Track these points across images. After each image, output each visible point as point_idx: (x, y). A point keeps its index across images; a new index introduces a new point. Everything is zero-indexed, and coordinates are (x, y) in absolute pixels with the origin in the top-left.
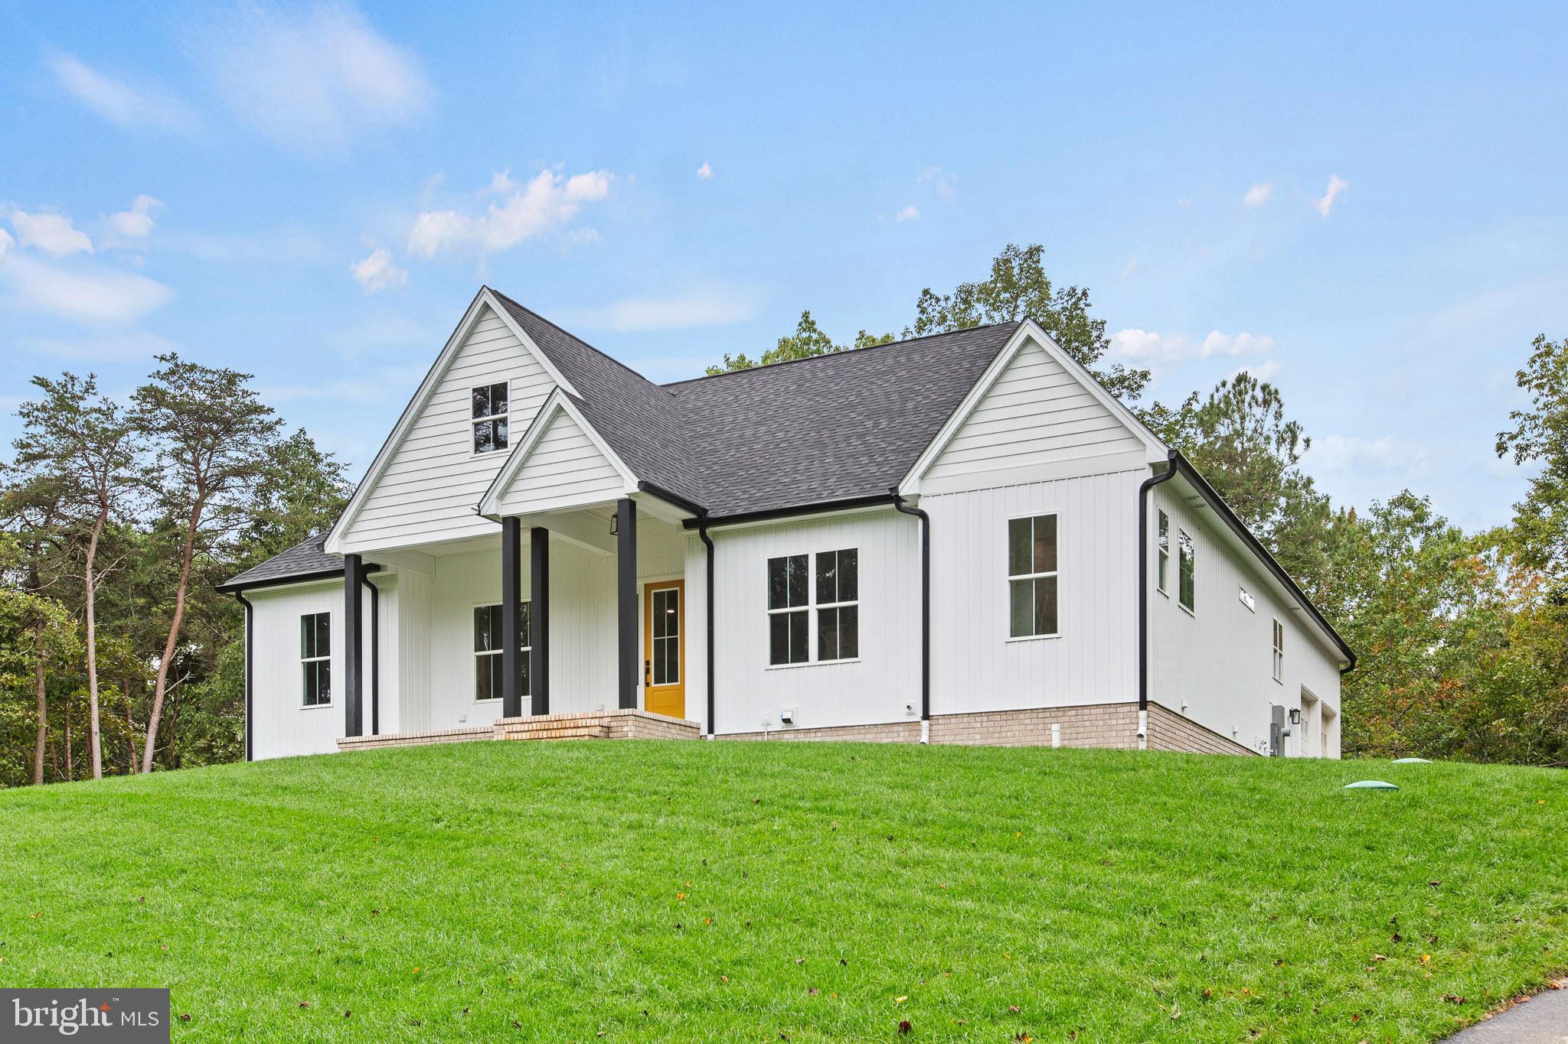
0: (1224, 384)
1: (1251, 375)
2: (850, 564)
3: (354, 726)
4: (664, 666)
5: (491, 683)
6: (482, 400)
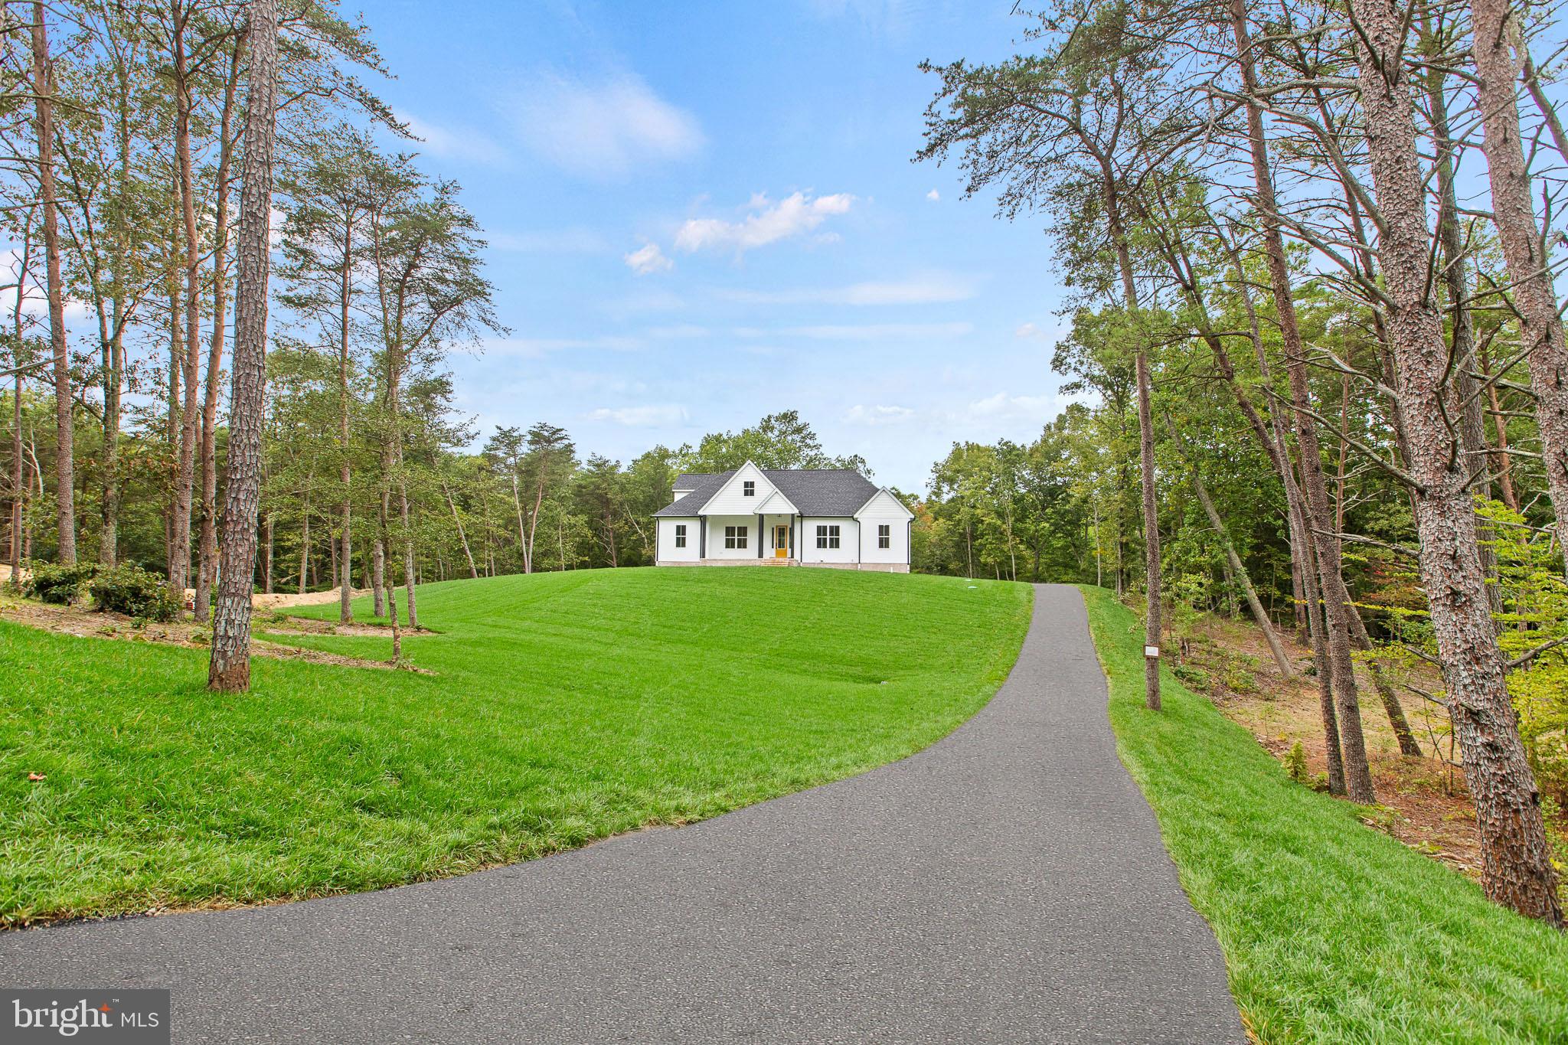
2: (837, 528)
3: (703, 555)
4: (781, 544)
5: (730, 544)
6: (746, 484)
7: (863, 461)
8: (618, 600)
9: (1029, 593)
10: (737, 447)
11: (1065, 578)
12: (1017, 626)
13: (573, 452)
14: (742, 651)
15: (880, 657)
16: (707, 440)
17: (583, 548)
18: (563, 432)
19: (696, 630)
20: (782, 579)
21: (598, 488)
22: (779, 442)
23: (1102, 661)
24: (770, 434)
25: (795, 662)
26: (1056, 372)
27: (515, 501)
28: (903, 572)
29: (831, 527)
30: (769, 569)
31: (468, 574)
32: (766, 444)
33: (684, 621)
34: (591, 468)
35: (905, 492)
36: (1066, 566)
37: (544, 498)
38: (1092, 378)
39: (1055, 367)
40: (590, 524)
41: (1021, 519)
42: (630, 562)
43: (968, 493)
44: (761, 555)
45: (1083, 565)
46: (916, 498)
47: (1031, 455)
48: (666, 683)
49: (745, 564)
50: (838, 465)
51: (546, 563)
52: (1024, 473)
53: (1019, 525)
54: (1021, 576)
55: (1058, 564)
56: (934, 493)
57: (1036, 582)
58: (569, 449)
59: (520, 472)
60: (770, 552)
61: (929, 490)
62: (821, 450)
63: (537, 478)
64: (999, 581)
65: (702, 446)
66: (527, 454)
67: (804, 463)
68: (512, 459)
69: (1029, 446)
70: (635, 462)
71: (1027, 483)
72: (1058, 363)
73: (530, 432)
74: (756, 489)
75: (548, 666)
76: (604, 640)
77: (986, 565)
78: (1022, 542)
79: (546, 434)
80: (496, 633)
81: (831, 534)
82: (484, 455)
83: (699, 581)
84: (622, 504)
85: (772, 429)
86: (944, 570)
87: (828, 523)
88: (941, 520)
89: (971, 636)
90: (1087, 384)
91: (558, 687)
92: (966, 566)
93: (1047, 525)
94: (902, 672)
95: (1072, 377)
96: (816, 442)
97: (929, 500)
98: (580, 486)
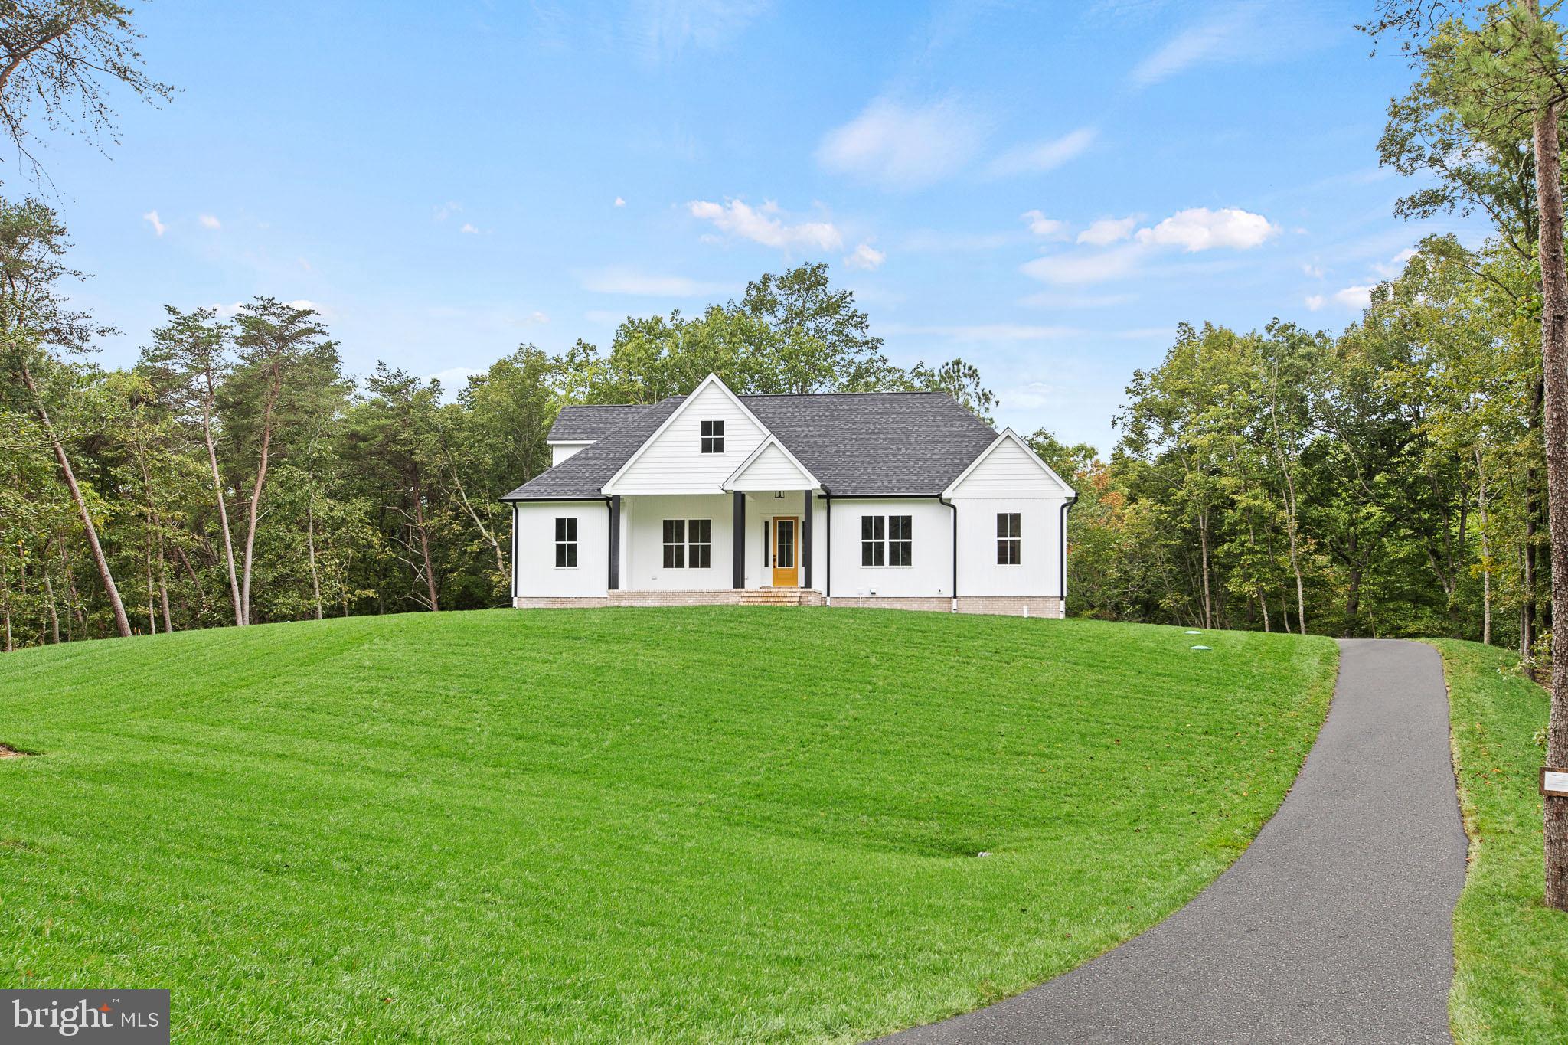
0: (947, 364)
1: (964, 361)
2: (907, 521)
3: (613, 583)
4: (784, 558)
5: (673, 559)
6: (706, 427)
7: (973, 373)
8: (422, 683)
9: (1326, 660)
10: (691, 345)
11: (1413, 627)
12: (1291, 732)
13: (336, 360)
14: (682, 788)
15: (981, 800)
16: (629, 331)
17: (362, 570)
18: (313, 319)
19: (587, 745)
20: (782, 634)
21: (392, 438)
22: (786, 333)
23: (1468, 805)
24: (767, 318)
25: (795, 811)
26: (1390, 169)
27: (214, 470)
28: (1050, 614)
29: (894, 520)
30: (755, 612)
31: (110, 629)
32: (757, 340)
33: (562, 725)
34: (377, 395)
35: (1066, 440)
36: (1418, 600)
37: (275, 463)
38: (1468, 178)
39: (1386, 158)
40: (378, 518)
41: (1322, 499)
42: (469, 600)
43: (1204, 440)
44: (739, 581)
45: (1453, 597)
46: (1090, 453)
47: (1342, 355)
48: (500, 858)
49: (706, 600)
50: (917, 383)
51: (283, 602)
52: (1328, 395)
53: (1316, 511)
54: (1316, 622)
55: (1401, 596)
56: (1129, 442)
57: (1351, 635)
58: (327, 355)
59: (222, 406)
60: (759, 575)
61: (1118, 434)
62: (882, 350)
63: (257, 420)
64: (1267, 636)
65: (618, 346)
66: (239, 369)
67: (845, 381)
68: (203, 378)
69: (1337, 334)
70: (475, 381)
71: (1331, 419)
72: (1393, 148)
73: (240, 319)
74: (727, 436)
75: (246, 822)
76: (384, 768)
77: (1241, 599)
78: (1321, 548)
79: (274, 321)
80: (154, 754)
81: (893, 534)
82: (141, 369)
83: (602, 639)
84: (445, 475)
85: (772, 306)
86: (1150, 612)
87: (886, 511)
88: (1143, 502)
89: (1185, 754)
90: (1458, 193)
91: (253, 867)
92: (1197, 603)
93: (1374, 509)
94: (1025, 833)
95: (1427, 178)
96: (870, 334)
97: (1117, 457)
98: (354, 436)
